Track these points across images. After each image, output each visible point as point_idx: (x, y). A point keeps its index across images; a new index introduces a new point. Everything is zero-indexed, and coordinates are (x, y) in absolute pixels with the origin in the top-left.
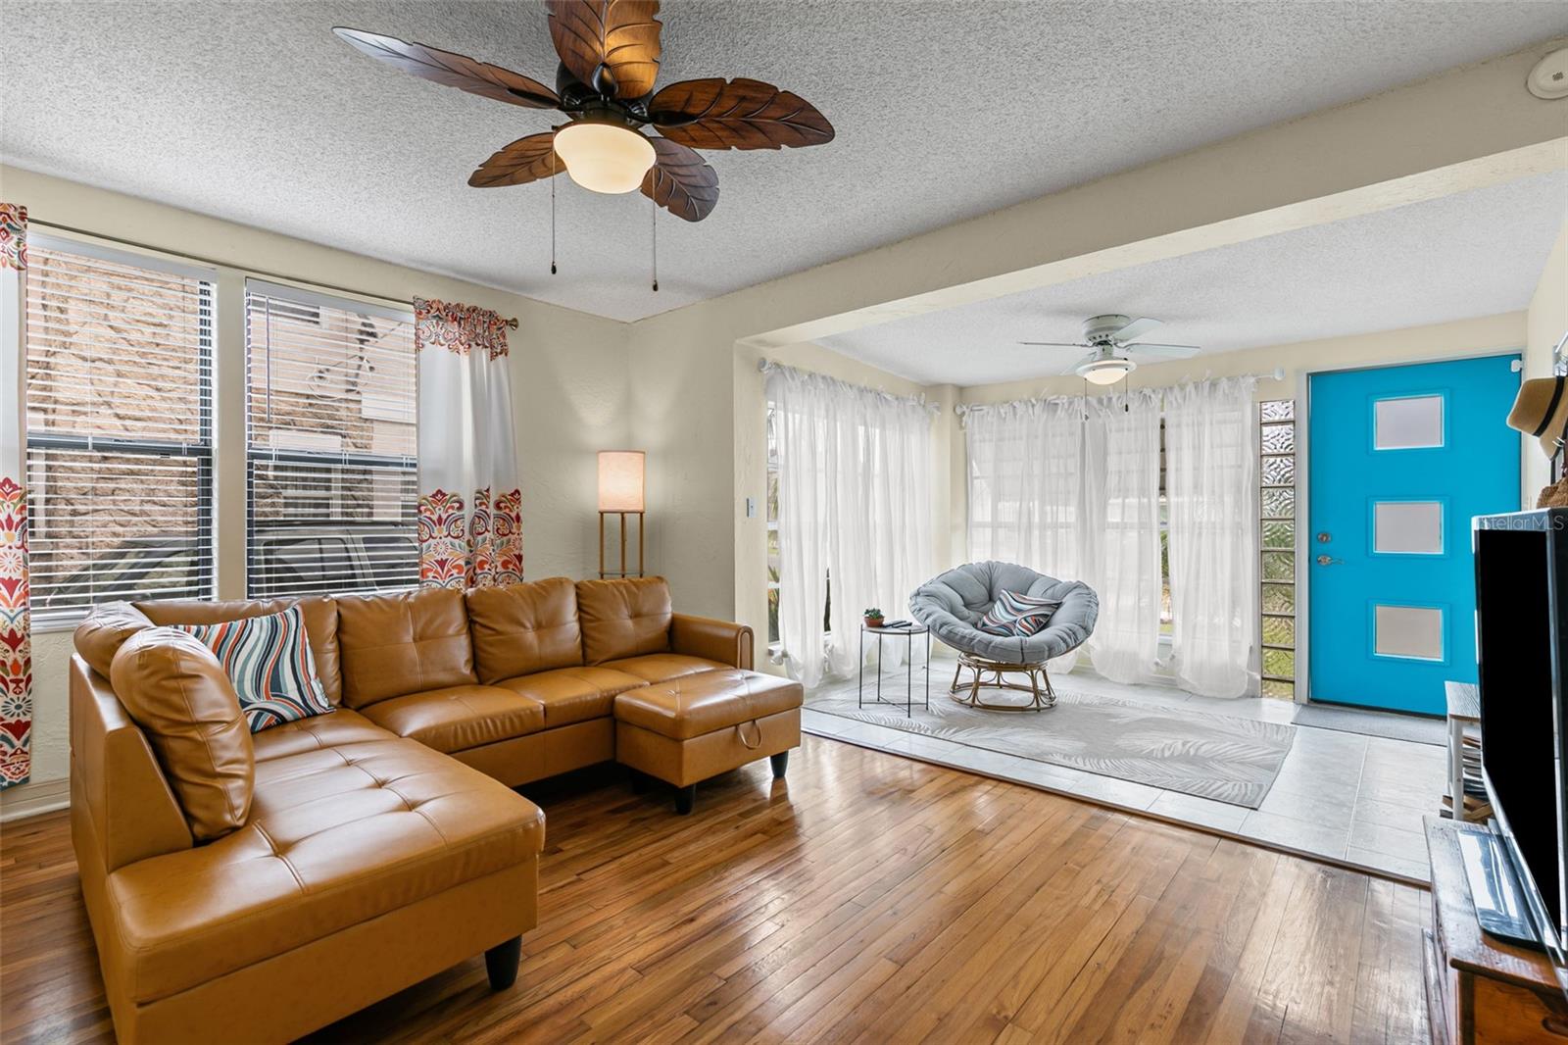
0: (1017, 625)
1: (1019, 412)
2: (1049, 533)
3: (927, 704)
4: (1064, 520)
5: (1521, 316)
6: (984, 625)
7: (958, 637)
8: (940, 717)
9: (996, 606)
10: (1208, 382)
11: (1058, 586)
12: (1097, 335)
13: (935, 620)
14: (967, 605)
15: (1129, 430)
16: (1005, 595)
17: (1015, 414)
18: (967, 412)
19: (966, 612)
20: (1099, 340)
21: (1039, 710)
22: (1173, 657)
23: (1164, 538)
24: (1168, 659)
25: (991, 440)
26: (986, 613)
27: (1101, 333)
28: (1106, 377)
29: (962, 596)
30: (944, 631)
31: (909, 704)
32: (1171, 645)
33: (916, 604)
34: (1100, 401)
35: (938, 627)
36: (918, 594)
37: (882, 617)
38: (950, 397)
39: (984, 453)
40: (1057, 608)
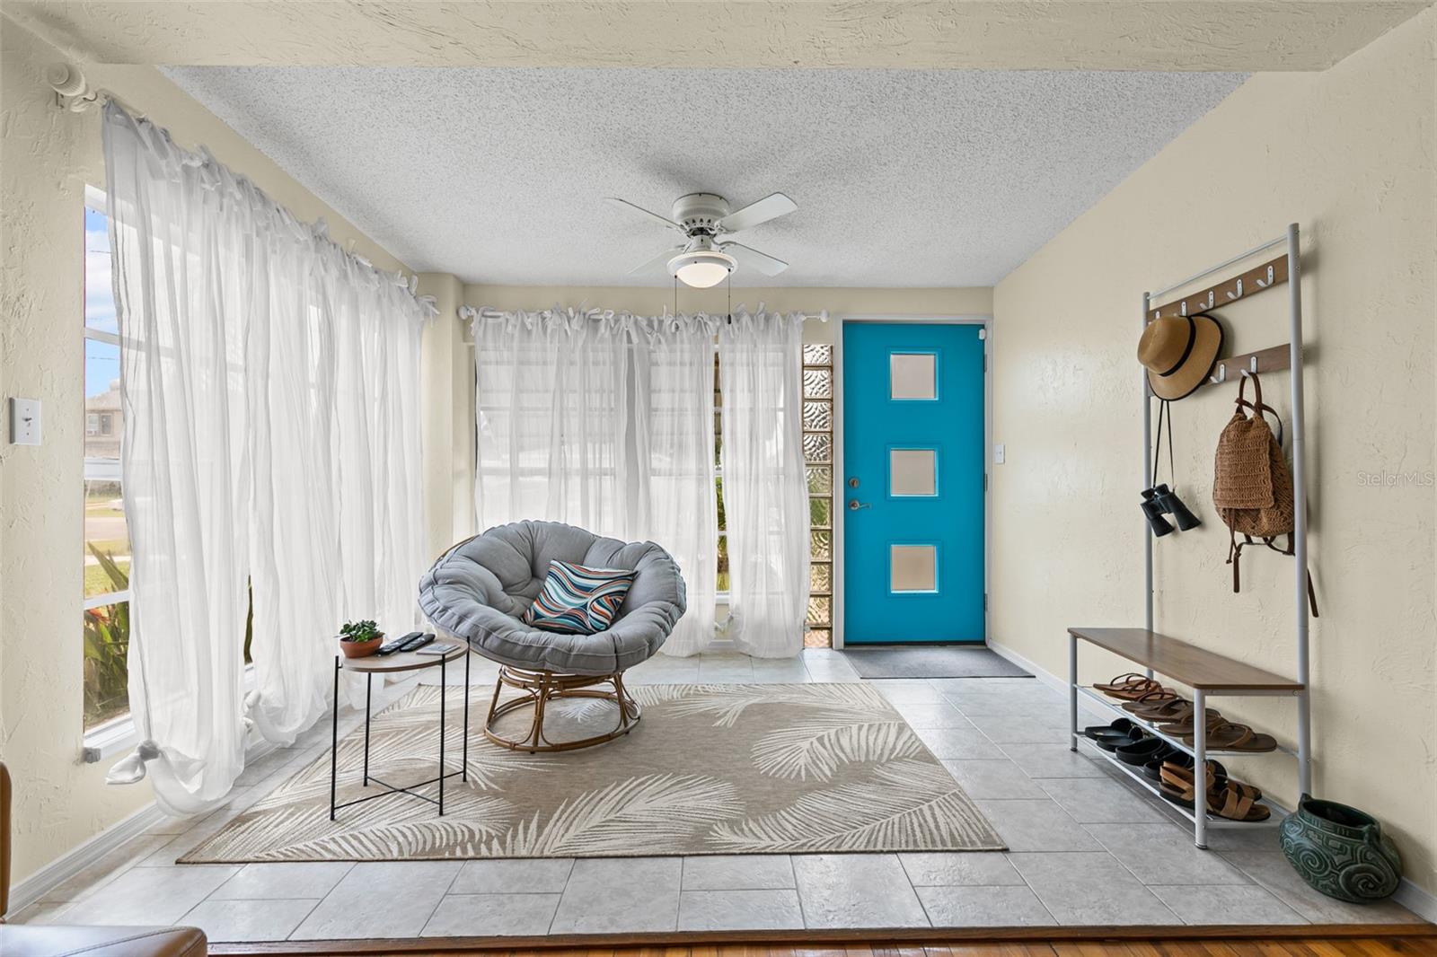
0: (590, 612)
1: (550, 325)
2: (591, 481)
3: (464, 772)
4: (608, 466)
5: (987, 292)
6: (538, 616)
7: (519, 648)
8: (496, 795)
9: (547, 585)
10: (763, 315)
11: (625, 548)
12: (698, 217)
13: (475, 626)
14: (507, 587)
15: (682, 364)
16: (559, 569)
17: (545, 328)
18: (477, 317)
19: (508, 600)
20: (698, 225)
21: (627, 733)
22: (732, 618)
23: (719, 486)
24: (726, 621)
25: (509, 363)
26: (535, 598)
27: (701, 216)
28: (703, 275)
29: (496, 575)
30: (493, 642)
31: (442, 778)
32: (728, 605)
33: (436, 599)
34: (650, 324)
35: (482, 635)
36: (434, 582)
37: (379, 636)
38: (451, 294)
39: (498, 377)
40: (633, 581)
